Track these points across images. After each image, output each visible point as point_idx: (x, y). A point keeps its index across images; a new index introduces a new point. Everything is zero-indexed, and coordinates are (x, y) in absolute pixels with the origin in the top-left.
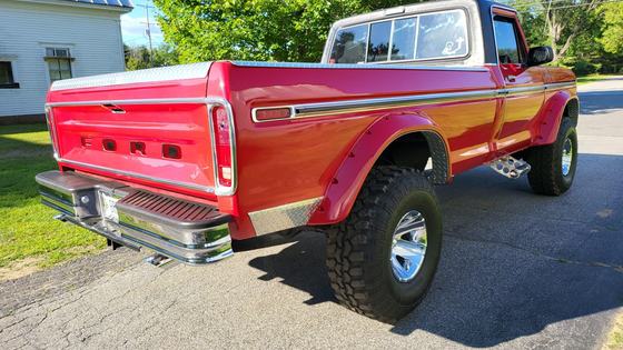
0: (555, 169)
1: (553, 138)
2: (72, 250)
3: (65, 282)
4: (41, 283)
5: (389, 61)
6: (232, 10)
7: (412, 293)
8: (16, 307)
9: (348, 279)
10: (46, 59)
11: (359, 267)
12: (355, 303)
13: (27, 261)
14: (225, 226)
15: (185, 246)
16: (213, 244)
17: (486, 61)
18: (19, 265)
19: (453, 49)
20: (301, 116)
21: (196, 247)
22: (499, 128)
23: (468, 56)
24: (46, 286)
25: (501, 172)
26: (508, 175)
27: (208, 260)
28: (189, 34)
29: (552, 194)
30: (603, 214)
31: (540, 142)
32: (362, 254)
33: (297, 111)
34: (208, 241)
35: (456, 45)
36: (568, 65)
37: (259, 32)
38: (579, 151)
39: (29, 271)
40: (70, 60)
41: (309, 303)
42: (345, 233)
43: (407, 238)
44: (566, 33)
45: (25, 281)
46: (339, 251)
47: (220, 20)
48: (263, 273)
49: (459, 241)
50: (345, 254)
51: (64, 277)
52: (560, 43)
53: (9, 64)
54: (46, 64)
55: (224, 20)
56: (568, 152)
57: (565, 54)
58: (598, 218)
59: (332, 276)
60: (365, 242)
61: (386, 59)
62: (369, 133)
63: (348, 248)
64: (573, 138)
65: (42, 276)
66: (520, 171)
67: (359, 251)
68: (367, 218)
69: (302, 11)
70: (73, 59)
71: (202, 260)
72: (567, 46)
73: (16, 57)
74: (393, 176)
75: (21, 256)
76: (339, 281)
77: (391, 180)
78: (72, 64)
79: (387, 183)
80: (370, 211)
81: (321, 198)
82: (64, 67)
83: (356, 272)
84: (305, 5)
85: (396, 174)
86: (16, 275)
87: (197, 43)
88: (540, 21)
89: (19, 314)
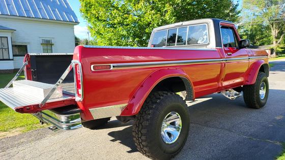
0: (256, 96)
1: (254, 82)
2: (37, 126)
3: (30, 139)
4: (20, 139)
5: (176, 46)
6: (119, 24)
7: (172, 149)
8: (7, 148)
9: (141, 141)
10: (41, 44)
11: (144, 135)
12: (144, 152)
13: (17, 129)
14: (79, 114)
15: (62, 122)
16: (73, 121)
17: (216, 46)
18: (14, 131)
19: (202, 41)
20: (115, 69)
21: (67, 122)
22: (223, 76)
23: (209, 44)
24: (22, 140)
25: (227, 96)
26: (230, 98)
27: (72, 128)
28: (101, 34)
29: (255, 108)
30: (278, 118)
31: (249, 84)
32: (146, 129)
33: (114, 67)
34: (72, 120)
35: (204, 39)
36: (282, 48)
37: (131, 33)
38: (270, 88)
39: (17, 134)
40: (52, 45)
41: (129, 152)
42: (140, 120)
43: (173, 124)
44: (281, 33)
45: (14, 137)
46: (137, 128)
47: (114, 28)
48: (113, 138)
49: (205, 128)
50: (140, 129)
51: (30, 137)
52: (277, 38)
53: (26, 47)
54: (42, 46)
55: (116, 28)
56: (264, 88)
57: (280, 43)
58: (275, 120)
59: (135, 139)
60: (147, 124)
61: (174, 45)
62: (151, 76)
63: (141, 127)
64: (266, 82)
65: (21, 136)
66: (236, 97)
67: (145, 128)
68: (149, 114)
69: (150, 24)
70: (53, 44)
71: (69, 128)
72: (281, 39)
73: (29, 43)
74: (163, 96)
75: (15, 127)
76: (137, 141)
77: (162, 97)
78: (53, 46)
79: (159, 99)
80: (151, 111)
81: (127, 104)
82: (49, 47)
83: (143, 138)
84: (151, 21)
85: (165, 95)
86: (11, 135)
87: (104, 38)
88: (268, 28)
89: (8, 151)
